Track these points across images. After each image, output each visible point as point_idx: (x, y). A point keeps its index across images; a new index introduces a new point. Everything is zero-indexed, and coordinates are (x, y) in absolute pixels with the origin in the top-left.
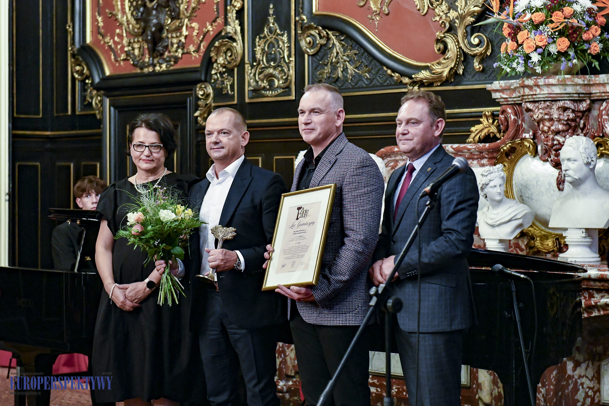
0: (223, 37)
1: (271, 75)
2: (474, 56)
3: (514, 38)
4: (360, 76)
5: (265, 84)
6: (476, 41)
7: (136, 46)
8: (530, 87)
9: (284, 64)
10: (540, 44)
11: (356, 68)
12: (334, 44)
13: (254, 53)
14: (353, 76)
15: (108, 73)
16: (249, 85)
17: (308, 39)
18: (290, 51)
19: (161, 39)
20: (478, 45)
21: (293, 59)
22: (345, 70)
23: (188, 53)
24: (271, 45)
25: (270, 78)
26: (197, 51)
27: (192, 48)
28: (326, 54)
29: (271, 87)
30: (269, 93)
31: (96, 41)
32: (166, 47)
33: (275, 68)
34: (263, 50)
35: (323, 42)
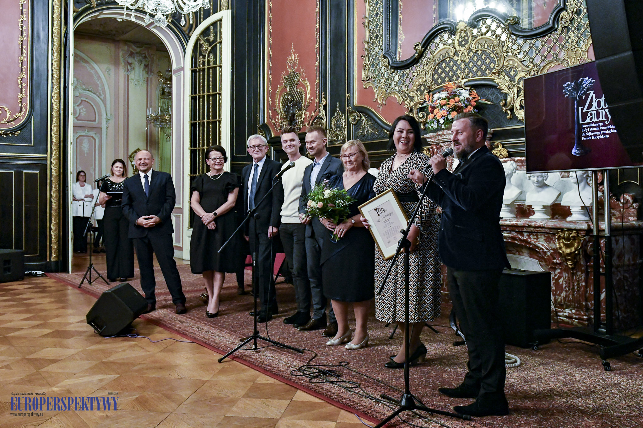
0: (318, 118)
1: (338, 134)
2: (421, 122)
3: (432, 112)
4: (374, 133)
5: (335, 138)
6: (421, 115)
7: (284, 123)
8: (441, 135)
9: (343, 129)
10: (444, 115)
11: (372, 130)
12: (363, 119)
13: (331, 125)
14: (371, 134)
15: (273, 136)
16: (329, 139)
17: (352, 117)
18: (345, 123)
19: (294, 120)
20: (422, 117)
21: (346, 127)
22: (368, 131)
23: (305, 126)
24: (338, 121)
25: (337, 136)
26: (308, 125)
27: (306, 124)
28: (360, 124)
29: (338, 140)
30: (337, 142)
31: (269, 121)
32: (296, 123)
33: (339, 131)
34: (334, 123)
35: (359, 118)
